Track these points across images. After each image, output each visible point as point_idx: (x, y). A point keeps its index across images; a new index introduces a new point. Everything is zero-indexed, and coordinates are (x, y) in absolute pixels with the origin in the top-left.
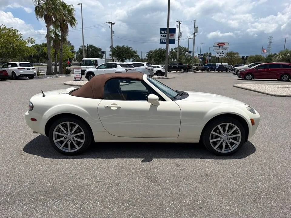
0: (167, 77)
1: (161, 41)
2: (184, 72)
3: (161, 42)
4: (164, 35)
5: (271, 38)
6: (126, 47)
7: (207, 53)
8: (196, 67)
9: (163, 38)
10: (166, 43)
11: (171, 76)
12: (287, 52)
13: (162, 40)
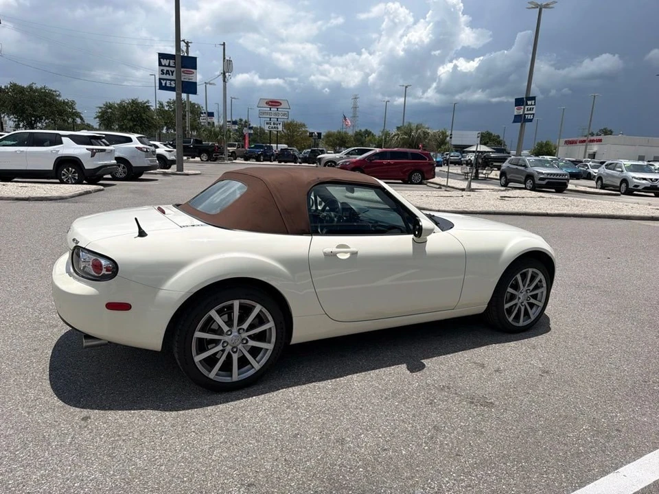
0: (182, 171)
1: (160, 83)
2: (207, 161)
3: (162, 87)
4: (167, 71)
5: (355, 98)
6: (41, 89)
7: (241, 120)
8: (231, 149)
9: (164, 76)
10: (174, 91)
11: (194, 170)
12: (411, 130)
13: (163, 82)
